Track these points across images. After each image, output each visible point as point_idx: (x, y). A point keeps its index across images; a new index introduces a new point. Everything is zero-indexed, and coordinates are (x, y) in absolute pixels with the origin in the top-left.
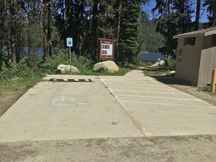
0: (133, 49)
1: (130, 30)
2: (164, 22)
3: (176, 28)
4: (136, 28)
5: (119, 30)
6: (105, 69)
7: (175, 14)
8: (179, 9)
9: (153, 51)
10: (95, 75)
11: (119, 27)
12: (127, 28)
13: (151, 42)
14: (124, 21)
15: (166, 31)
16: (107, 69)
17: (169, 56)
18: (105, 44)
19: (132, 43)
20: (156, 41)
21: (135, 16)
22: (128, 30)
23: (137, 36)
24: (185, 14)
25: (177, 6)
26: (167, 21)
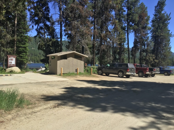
0: (25, 61)
1: (22, 49)
2: (43, 44)
3: (50, 47)
4: (25, 48)
5: (15, 49)
6: (13, 71)
7: (49, 39)
8: (51, 36)
9: (36, 61)
10: (10, 74)
11: (15, 47)
12: (20, 48)
13: (34, 54)
14: (18, 44)
15: (44, 49)
16: (15, 71)
17: (47, 64)
18: (11, 58)
19: (24, 57)
20: (37, 53)
21: (25, 41)
22: (20, 49)
23: (26, 52)
24: (55, 40)
25: (50, 34)
26: (44, 44)
